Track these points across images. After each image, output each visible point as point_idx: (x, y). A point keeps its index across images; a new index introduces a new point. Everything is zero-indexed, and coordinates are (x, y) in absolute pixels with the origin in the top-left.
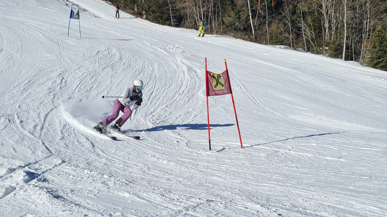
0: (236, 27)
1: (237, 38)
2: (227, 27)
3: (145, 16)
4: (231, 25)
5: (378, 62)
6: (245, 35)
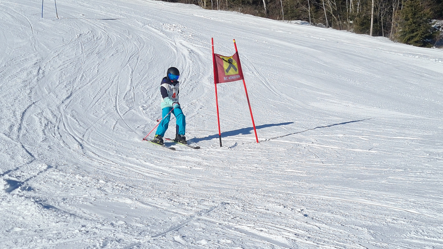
0: (244, 0)
1: (246, 13)
5: (411, 36)
6: (254, 9)
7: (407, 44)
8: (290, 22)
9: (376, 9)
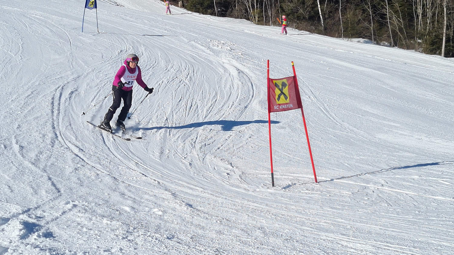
0: (299, 15)
1: (301, 30)
2: (288, 15)
3: (180, 3)
4: (293, 12)
6: (311, 25)
8: (350, 40)
9: (448, 27)
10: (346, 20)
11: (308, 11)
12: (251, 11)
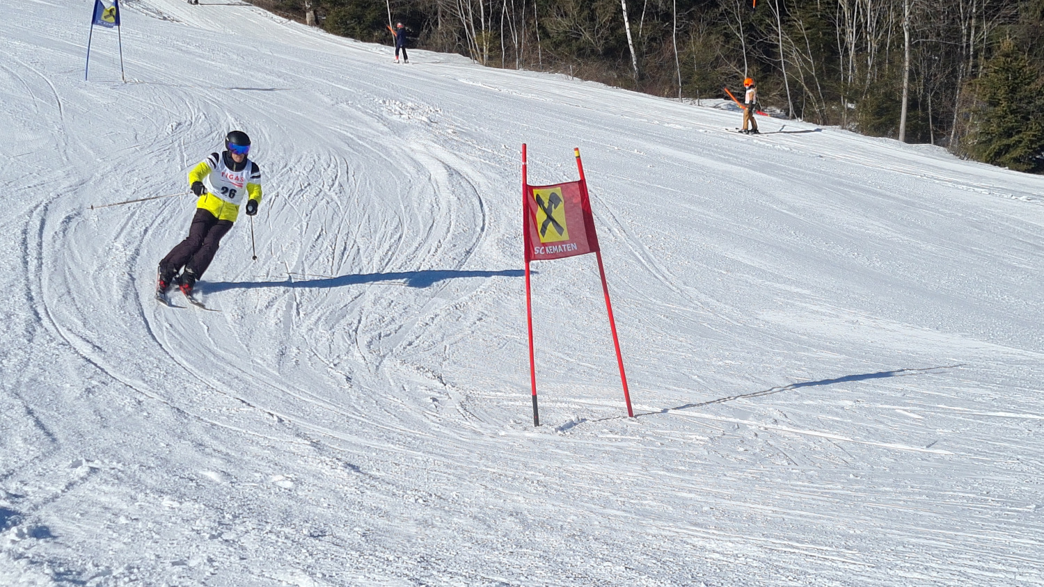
0: (582, 46)
1: (587, 79)
2: (557, 45)
3: (309, 16)
4: (570, 38)
5: (1004, 145)
6: (608, 69)
7: (995, 165)
8: (697, 103)
9: (914, 75)
10: (688, 57)
11: (602, 37)
12: (471, 34)
